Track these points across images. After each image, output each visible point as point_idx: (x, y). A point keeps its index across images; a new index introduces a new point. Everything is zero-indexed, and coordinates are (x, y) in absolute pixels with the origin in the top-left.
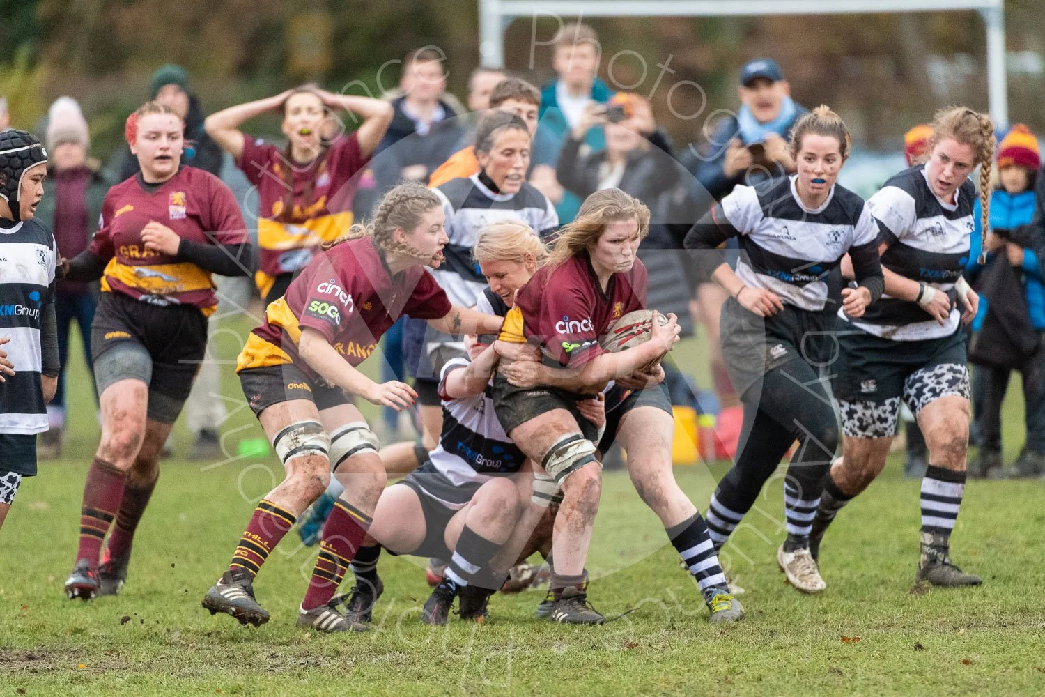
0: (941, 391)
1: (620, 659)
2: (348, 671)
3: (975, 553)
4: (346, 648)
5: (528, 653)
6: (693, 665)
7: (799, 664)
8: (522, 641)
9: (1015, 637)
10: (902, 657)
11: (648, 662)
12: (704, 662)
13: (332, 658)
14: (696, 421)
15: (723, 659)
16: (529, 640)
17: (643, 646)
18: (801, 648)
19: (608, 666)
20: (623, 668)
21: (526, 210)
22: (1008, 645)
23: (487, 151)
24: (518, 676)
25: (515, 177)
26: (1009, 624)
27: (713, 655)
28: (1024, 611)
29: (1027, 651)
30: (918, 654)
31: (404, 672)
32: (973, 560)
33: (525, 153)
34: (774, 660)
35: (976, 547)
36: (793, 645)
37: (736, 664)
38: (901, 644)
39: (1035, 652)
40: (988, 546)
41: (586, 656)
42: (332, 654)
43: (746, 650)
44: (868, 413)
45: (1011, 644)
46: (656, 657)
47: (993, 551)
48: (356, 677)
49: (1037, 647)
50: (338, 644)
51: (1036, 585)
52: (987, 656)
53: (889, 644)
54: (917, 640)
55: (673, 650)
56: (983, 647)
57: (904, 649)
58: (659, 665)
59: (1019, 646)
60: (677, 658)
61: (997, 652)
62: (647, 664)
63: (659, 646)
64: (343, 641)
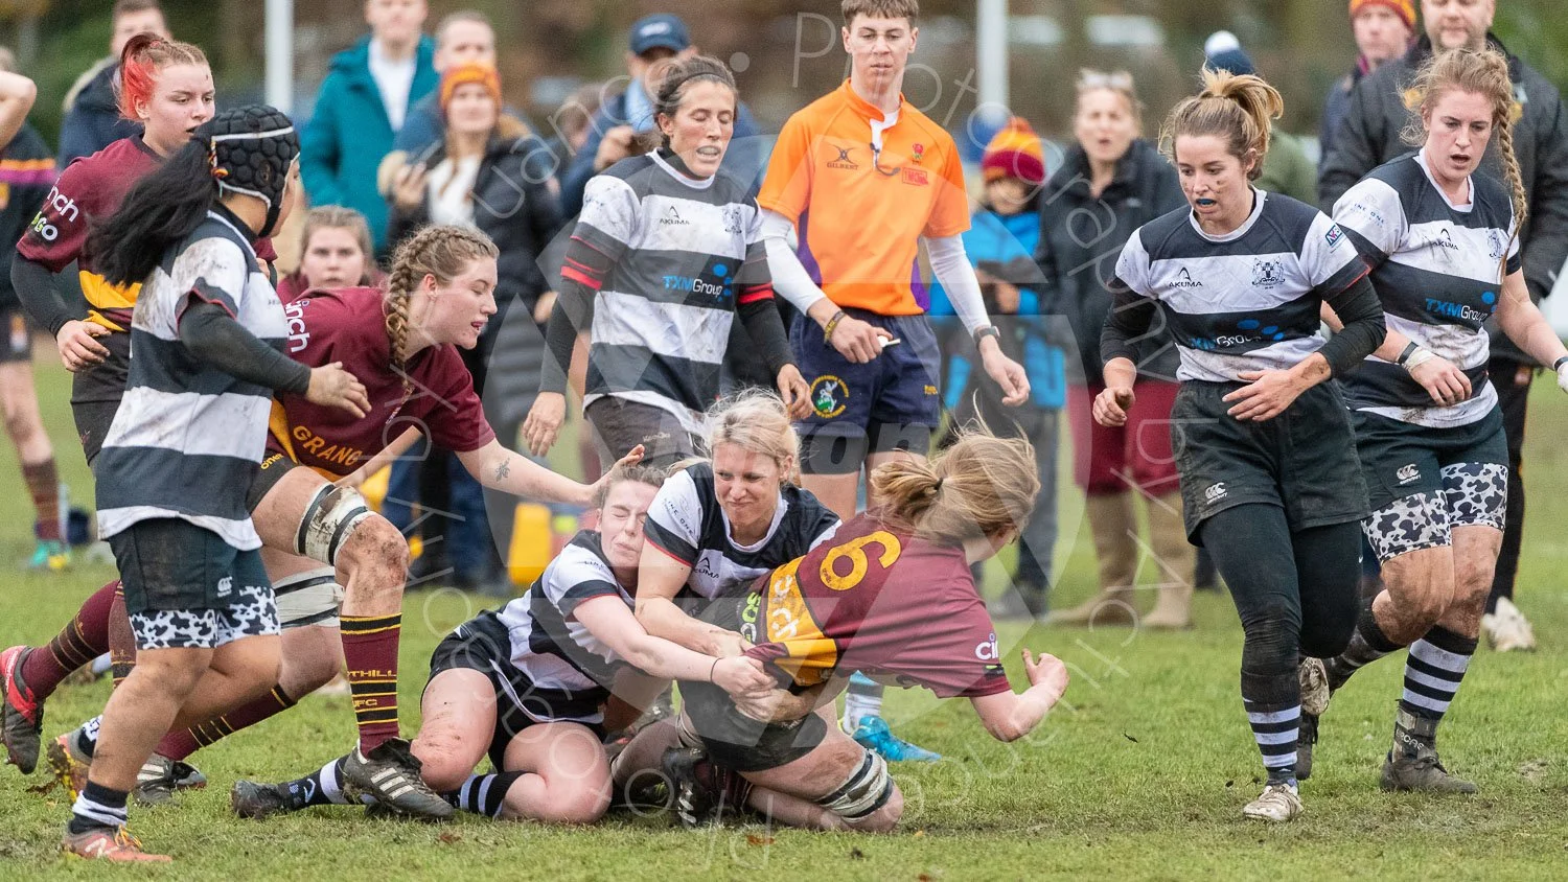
0: (1475, 514)
1: (434, 858)
2: (51, 862)
3: (940, 724)
4: (48, 830)
5: (305, 844)
6: (538, 870)
7: (687, 873)
8: (297, 828)
9: (994, 844)
10: (832, 868)
11: (473, 865)
12: (553, 865)
13: (29, 843)
14: (551, 525)
15: (579, 863)
16: (307, 828)
17: (467, 841)
18: (690, 850)
19: (416, 867)
20: (437, 871)
21: (731, 206)
22: (983, 856)
23: (672, 113)
24: (289, 877)
25: (713, 150)
26: (986, 825)
27: (565, 856)
28: (1008, 807)
29: (1011, 864)
30: (857, 864)
31: (129, 867)
32: (938, 734)
33: (726, 117)
34: (651, 867)
35: (942, 716)
36: (680, 846)
37: (597, 870)
38: (832, 849)
39: (1022, 867)
40: (960, 713)
41: (385, 852)
42: (28, 838)
43: (613, 850)
44: (1417, 510)
45: (988, 854)
46: (484, 857)
47: (966, 721)
48: (62, 872)
49: (1024, 860)
50: (38, 824)
51: (1025, 771)
52: (954, 871)
53: (816, 849)
54: (855, 844)
55: (508, 847)
56: (948, 857)
57: (836, 857)
58: (488, 869)
59: (999, 858)
60: (514, 859)
61: (968, 865)
62: (472, 865)
63: (490, 842)
64: (44, 821)
